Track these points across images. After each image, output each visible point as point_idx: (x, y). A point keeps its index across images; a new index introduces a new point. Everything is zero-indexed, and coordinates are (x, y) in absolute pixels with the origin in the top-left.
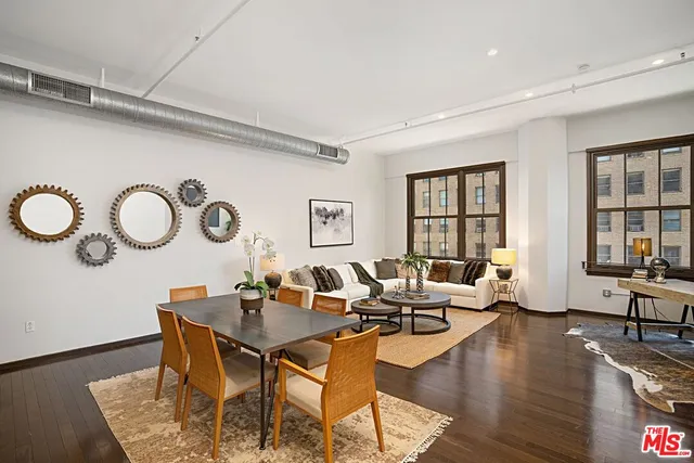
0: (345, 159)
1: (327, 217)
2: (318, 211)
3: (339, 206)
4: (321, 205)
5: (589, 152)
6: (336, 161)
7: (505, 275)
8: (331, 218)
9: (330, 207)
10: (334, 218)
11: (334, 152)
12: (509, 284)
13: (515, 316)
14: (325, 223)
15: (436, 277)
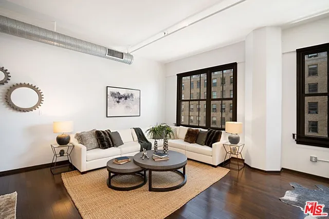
0: (129, 60)
1: (120, 98)
2: (113, 94)
3: (130, 92)
4: (115, 91)
5: (299, 51)
6: (123, 62)
7: (234, 141)
8: (123, 99)
9: (122, 92)
10: (126, 99)
11: (121, 55)
12: (237, 148)
13: (241, 172)
14: (118, 102)
15: (189, 140)
